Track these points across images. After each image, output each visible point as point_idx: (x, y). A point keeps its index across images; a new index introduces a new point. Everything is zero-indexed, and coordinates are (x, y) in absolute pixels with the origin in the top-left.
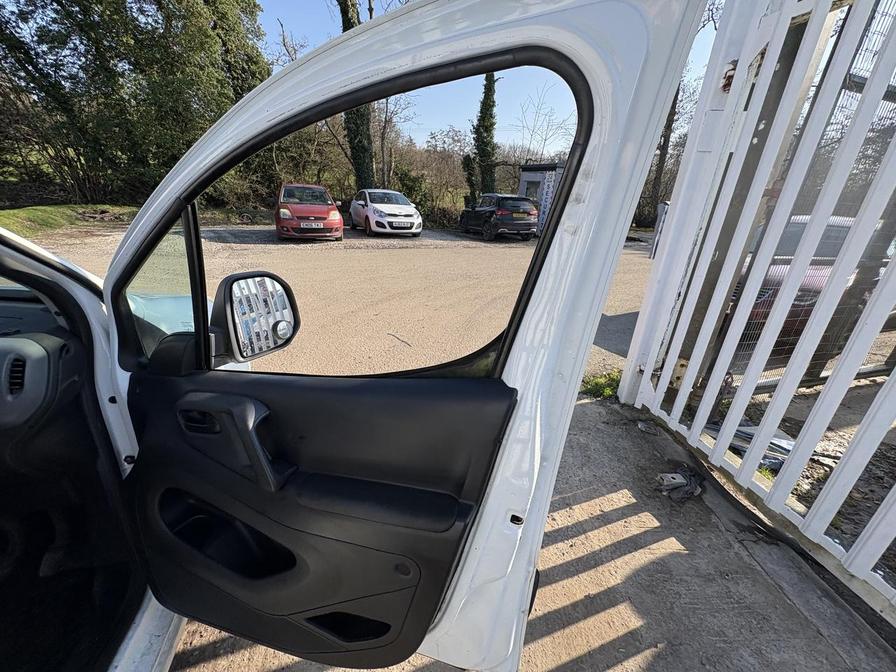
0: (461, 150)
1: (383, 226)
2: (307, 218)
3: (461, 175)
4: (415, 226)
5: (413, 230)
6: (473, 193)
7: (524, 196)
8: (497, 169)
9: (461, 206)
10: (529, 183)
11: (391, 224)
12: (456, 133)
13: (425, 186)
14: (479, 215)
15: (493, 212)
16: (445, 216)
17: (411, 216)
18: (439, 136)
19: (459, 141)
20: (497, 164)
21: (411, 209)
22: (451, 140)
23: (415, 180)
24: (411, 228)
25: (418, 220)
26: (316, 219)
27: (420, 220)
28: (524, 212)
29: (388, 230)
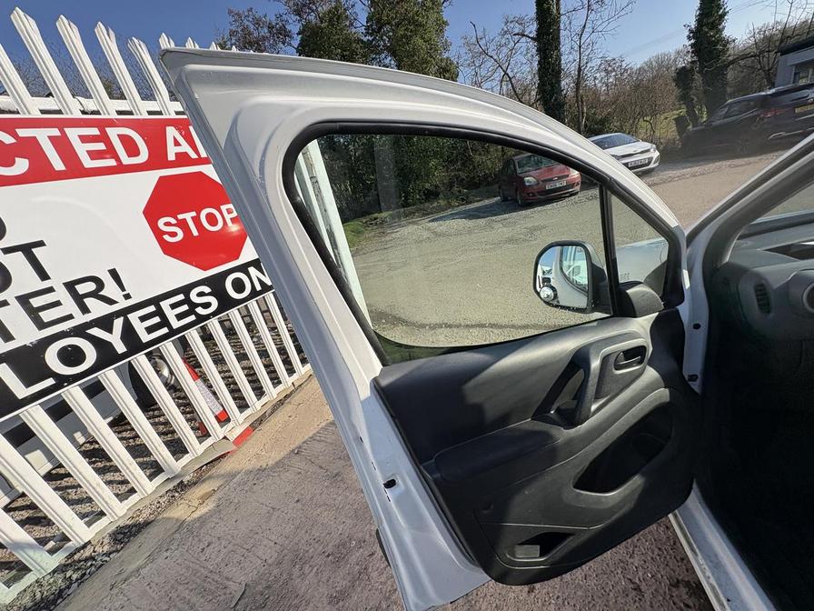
2: (551, 180)
4: (653, 161)
10: (797, 66)
12: (609, 63)
17: (648, 151)
19: (613, 70)
24: (649, 163)
25: (656, 154)
26: (559, 178)
27: (657, 154)
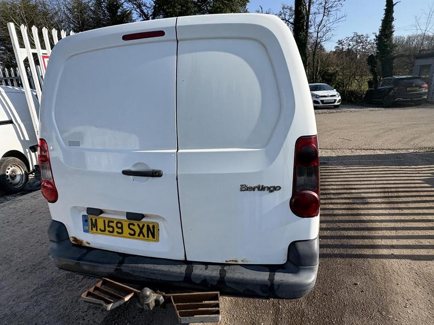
0: (363, 48)
1: (318, 103)
3: (366, 68)
4: (337, 102)
5: (336, 104)
6: (375, 78)
7: (417, 76)
8: (395, 61)
9: (365, 87)
10: (421, 66)
11: (322, 101)
12: (359, 37)
13: (339, 78)
14: (380, 91)
15: (390, 89)
16: (353, 96)
18: (345, 42)
19: (361, 42)
20: (395, 57)
21: (334, 92)
22: (355, 43)
23: (332, 75)
24: (334, 102)
27: (340, 98)
28: (416, 86)
29: (321, 104)
